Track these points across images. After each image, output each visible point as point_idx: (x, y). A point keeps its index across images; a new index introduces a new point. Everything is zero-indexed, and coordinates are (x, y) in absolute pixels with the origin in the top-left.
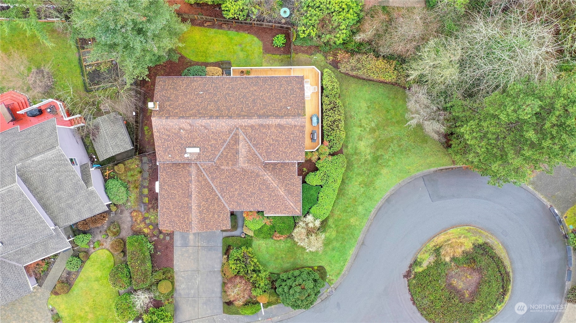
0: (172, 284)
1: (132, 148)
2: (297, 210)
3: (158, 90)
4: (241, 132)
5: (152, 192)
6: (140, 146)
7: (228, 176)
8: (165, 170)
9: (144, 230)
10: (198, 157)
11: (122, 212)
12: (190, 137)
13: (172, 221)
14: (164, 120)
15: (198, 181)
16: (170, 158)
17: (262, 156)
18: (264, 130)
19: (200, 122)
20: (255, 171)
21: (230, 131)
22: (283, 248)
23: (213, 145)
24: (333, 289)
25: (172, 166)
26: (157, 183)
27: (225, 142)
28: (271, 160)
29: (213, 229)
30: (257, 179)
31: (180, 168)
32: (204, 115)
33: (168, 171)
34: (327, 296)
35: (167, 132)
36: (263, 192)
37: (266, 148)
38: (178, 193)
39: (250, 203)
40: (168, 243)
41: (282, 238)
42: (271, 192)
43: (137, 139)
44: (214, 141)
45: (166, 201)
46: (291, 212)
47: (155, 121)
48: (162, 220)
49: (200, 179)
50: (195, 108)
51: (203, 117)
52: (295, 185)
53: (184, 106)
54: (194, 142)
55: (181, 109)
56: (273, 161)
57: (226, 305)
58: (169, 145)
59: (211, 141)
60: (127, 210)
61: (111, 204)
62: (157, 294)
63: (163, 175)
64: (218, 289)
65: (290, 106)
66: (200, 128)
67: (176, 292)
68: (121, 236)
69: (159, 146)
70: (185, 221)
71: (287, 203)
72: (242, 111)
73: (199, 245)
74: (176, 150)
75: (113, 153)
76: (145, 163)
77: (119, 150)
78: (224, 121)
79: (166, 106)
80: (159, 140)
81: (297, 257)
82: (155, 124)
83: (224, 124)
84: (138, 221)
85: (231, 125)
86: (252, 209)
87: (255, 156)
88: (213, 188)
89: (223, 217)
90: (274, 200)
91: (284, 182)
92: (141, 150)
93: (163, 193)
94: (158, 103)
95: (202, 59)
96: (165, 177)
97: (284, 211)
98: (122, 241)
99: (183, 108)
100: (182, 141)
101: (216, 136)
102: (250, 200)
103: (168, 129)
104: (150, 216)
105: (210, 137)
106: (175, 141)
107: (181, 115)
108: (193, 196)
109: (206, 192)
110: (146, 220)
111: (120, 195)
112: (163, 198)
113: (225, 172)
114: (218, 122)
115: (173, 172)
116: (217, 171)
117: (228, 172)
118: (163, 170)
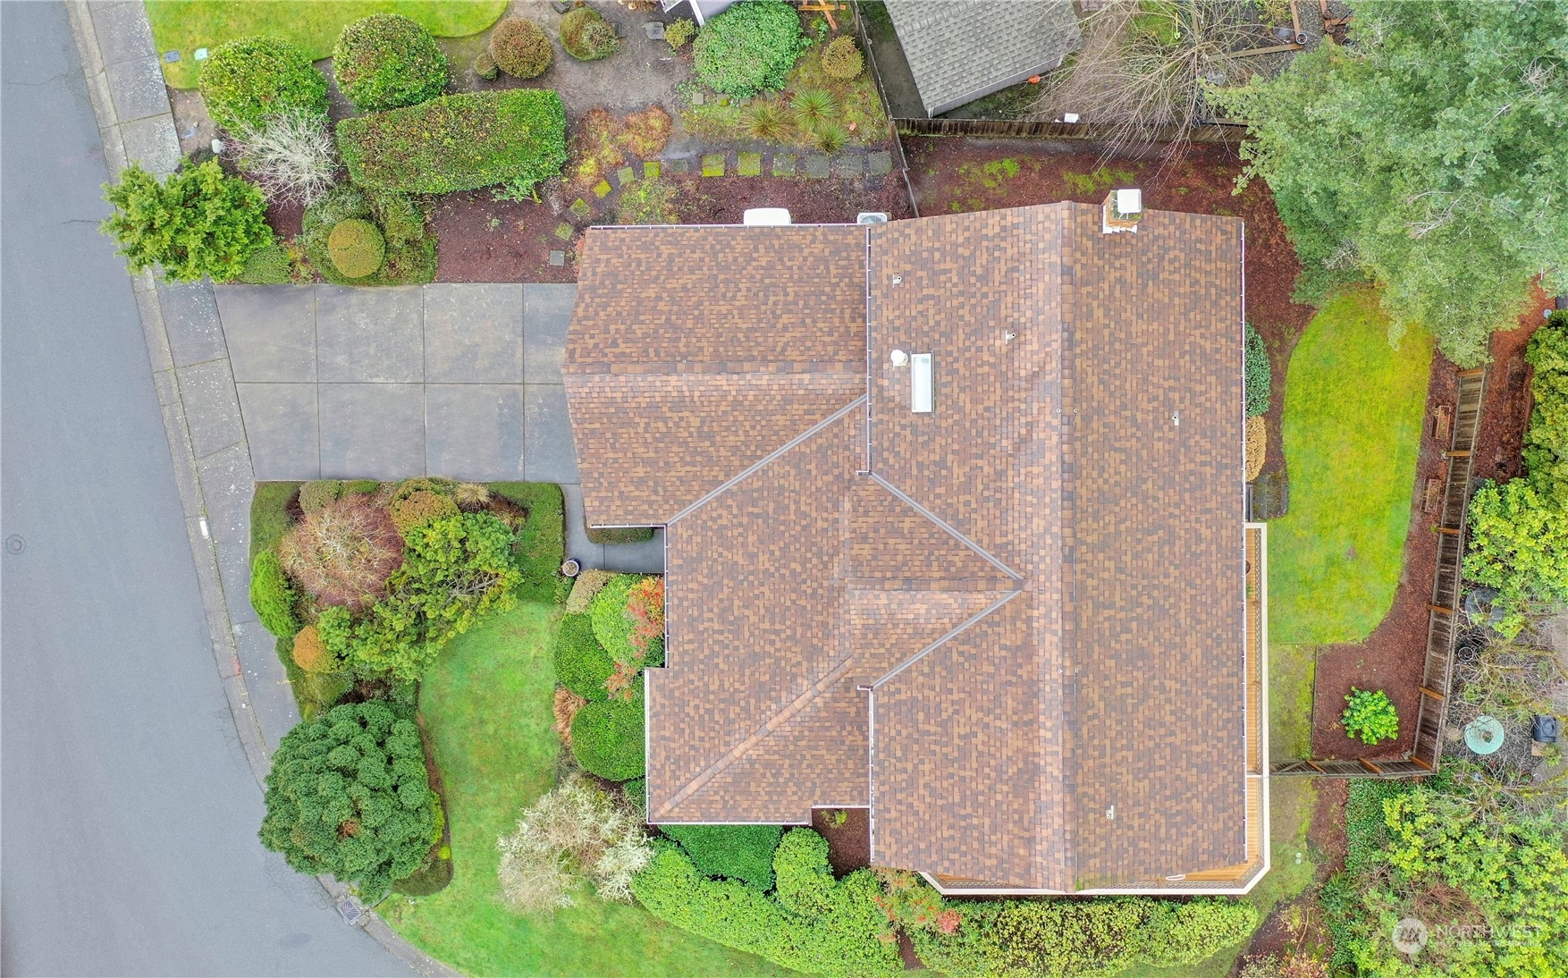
0: (368, 277)
1: (930, 110)
2: (668, 806)
3: (1187, 225)
4: (1004, 597)
5: (746, 193)
6: (936, 143)
7: (809, 525)
8: (834, 253)
9: (592, 162)
10: (891, 405)
11: (663, 68)
12: (980, 371)
13: (619, 287)
14: (1055, 259)
15: (787, 401)
16: (885, 282)
17: (898, 685)
18: (1010, 702)
19: (1048, 418)
20: (831, 641)
21: (1005, 551)
22: (521, 727)
23: (944, 472)
24: (363, 920)
25: (851, 285)
26: (779, 217)
27: (959, 524)
28: (877, 721)
29: (583, 460)
30: (798, 649)
31: (842, 318)
32: (1080, 439)
33: (832, 267)
34: (334, 893)
35: (1004, 269)
36: (742, 668)
37: (932, 704)
38: (735, 312)
39: (696, 613)
40: (538, 261)
41: (561, 726)
42: (742, 703)
43: (966, 128)
44: (962, 479)
45: (702, 260)
46: (659, 782)
47: (1054, 217)
48: (623, 240)
49: (796, 406)
50: (1112, 395)
51: (1070, 435)
52: (775, 798)
53: (1117, 346)
54: (956, 390)
55: (1106, 332)
56: (876, 731)
57: (287, 495)
58: (943, 278)
59: (962, 463)
60: (673, 89)
61: (696, 25)
62: (327, 218)
63: (813, 242)
64: (354, 464)
65: (1118, 818)
66: (1023, 420)
67: (338, 293)
68: (564, 66)
69: (938, 233)
70: (615, 344)
71: (698, 769)
72: (1098, 607)
73: (531, 389)
74: (920, 307)
75: (908, 28)
76: (866, 163)
77: (918, 54)
78: (1055, 529)
79: (1117, 264)
80: (967, 234)
81: (486, 782)
82: (1041, 217)
83: (1038, 524)
84: (625, 138)
85: (1036, 558)
86: (670, 618)
87: (898, 655)
88: (760, 458)
89: (636, 498)
90: (710, 712)
91: (785, 756)
92: (918, 148)
93: (739, 245)
94: (1134, 229)
95: (1295, 397)
96: (806, 251)
97: (663, 754)
98: (541, 68)
99: (1111, 344)
100: (962, 337)
101: (986, 488)
102: (711, 615)
103: (1016, 275)
104: (646, 183)
105: (980, 463)
106: (962, 306)
107: (1078, 336)
108: (721, 380)
109: (741, 433)
110: (629, 170)
111: (733, 61)
112: (719, 242)
113: (825, 515)
114: (1047, 500)
115: (827, 289)
116: (830, 478)
117: (825, 525)
118: (834, 242)
